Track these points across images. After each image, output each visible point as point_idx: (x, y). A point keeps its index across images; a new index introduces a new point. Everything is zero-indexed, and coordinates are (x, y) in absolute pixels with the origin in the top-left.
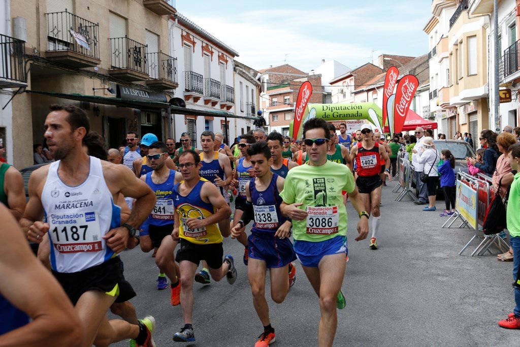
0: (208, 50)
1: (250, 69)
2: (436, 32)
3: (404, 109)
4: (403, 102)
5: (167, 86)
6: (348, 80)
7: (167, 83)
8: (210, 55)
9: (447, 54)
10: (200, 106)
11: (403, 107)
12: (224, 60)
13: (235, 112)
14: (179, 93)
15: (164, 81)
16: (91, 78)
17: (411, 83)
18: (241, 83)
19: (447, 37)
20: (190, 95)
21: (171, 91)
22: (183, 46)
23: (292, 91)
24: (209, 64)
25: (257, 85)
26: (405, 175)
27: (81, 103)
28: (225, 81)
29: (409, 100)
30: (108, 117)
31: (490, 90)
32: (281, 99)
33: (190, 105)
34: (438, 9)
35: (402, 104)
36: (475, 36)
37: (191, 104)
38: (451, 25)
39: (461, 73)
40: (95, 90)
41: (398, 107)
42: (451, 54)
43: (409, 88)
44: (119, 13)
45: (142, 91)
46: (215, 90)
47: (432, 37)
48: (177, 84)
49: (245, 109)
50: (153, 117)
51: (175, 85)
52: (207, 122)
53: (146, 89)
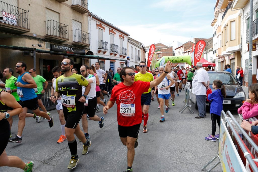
0: (113, 32)
1: (139, 42)
2: (216, 25)
3: (199, 56)
4: (198, 53)
5: (82, 45)
6: (181, 48)
8: (114, 34)
9: (221, 33)
11: (199, 55)
12: (122, 37)
16: (31, 40)
17: (202, 44)
18: (132, 47)
19: (221, 25)
20: (100, 51)
22: (97, 29)
23: (162, 52)
24: (114, 38)
25: (141, 49)
26: (186, 95)
27: (23, 52)
29: (201, 52)
30: (43, 59)
31: (242, 47)
34: (217, 14)
35: (198, 54)
36: (235, 21)
37: (102, 55)
38: (223, 19)
39: (227, 39)
40: (34, 46)
41: (196, 55)
42: (222, 32)
43: (201, 46)
44: (53, 10)
45: (69, 47)
46: (115, 49)
47: (214, 28)
48: (89, 45)
49: (134, 58)
52: (111, 63)
53: (71, 46)
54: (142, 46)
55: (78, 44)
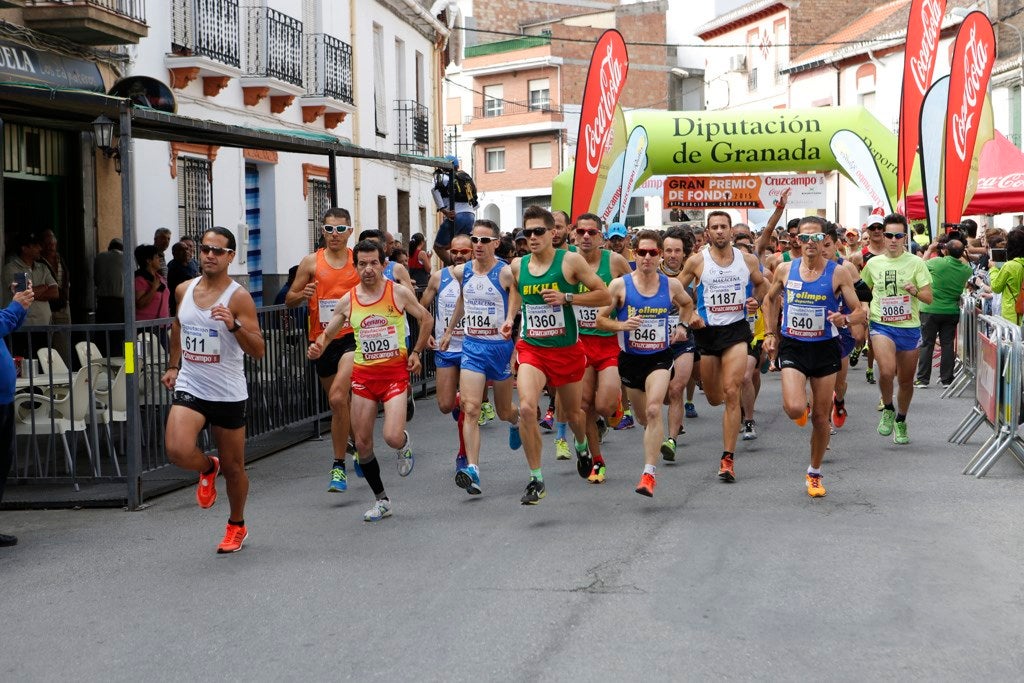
5: (103, 29)
6: (766, 24)
7: (107, 19)
10: (226, 109)
13: (356, 134)
14: (147, 60)
15: (92, 13)
18: (377, 27)
20: (190, 70)
21: (120, 49)
23: (560, 60)
25: (436, 39)
28: (318, 21)
32: (517, 90)
33: (190, 106)
37: (196, 102)
45: (10, 45)
46: (282, 51)
48: (143, 25)
49: (390, 125)
50: (48, 147)
51: (136, 29)
52: (252, 170)
53: (24, 38)
54: (442, 17)
55: (77, 24)
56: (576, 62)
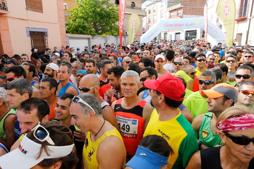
56: (186, 6)
